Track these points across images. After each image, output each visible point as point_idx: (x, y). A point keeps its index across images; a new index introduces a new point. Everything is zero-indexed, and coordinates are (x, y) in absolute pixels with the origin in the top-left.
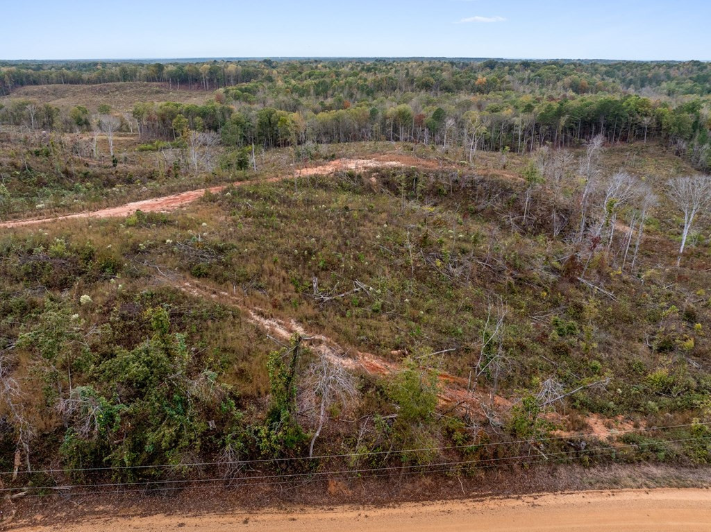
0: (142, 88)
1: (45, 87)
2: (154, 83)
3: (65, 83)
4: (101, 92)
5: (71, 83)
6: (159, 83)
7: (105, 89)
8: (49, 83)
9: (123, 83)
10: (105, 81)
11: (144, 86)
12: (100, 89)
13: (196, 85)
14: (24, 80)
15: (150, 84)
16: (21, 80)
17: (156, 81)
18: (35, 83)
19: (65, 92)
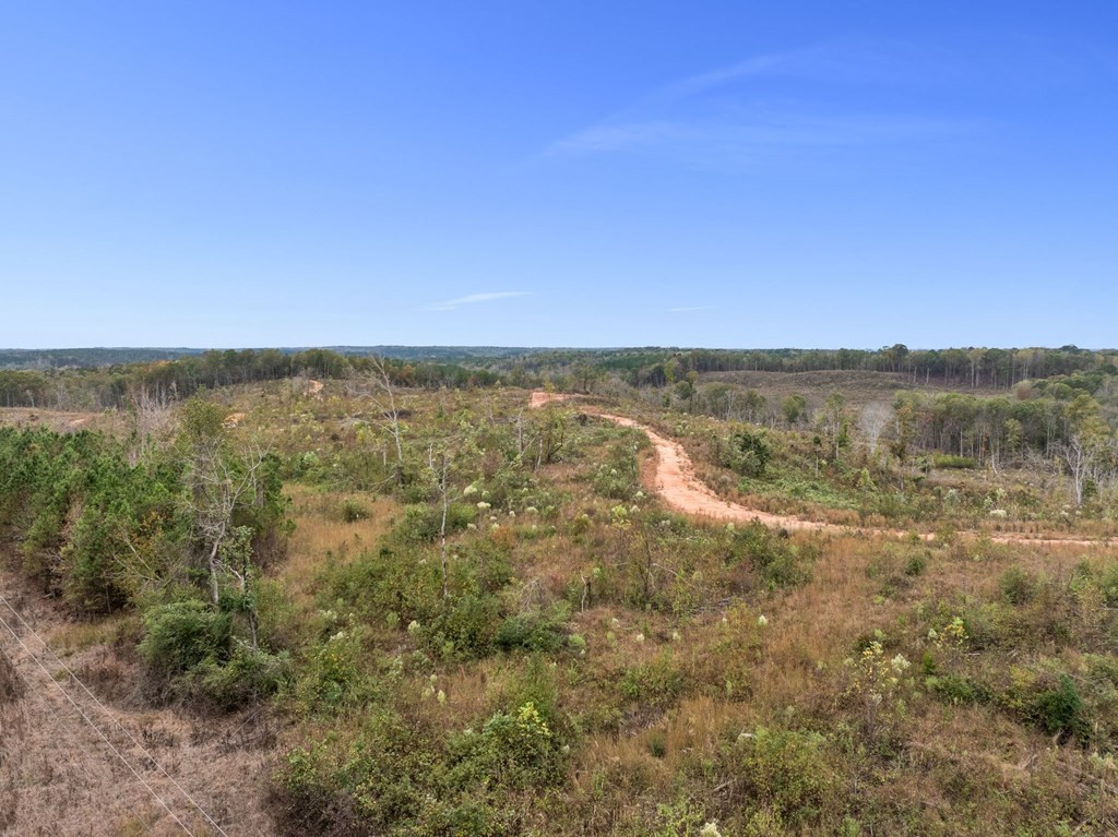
0: (869, 380)
1: (733, 373)
2: (889, 373)
3: (758, 369)
4: (808, 382)
5: (767, 369)
6: (896, 374)
7: (815, 379)
8: (737, 369)
9: (840, 371)
10: (814, 368)
11: (873, 377)
12: (808, 379)
13: (957, 379)
14: (709, 363)
15: (882, 374)
16: (706, 365)
17: (891, 371)
18: (721, 368)
19: (758, 381)
